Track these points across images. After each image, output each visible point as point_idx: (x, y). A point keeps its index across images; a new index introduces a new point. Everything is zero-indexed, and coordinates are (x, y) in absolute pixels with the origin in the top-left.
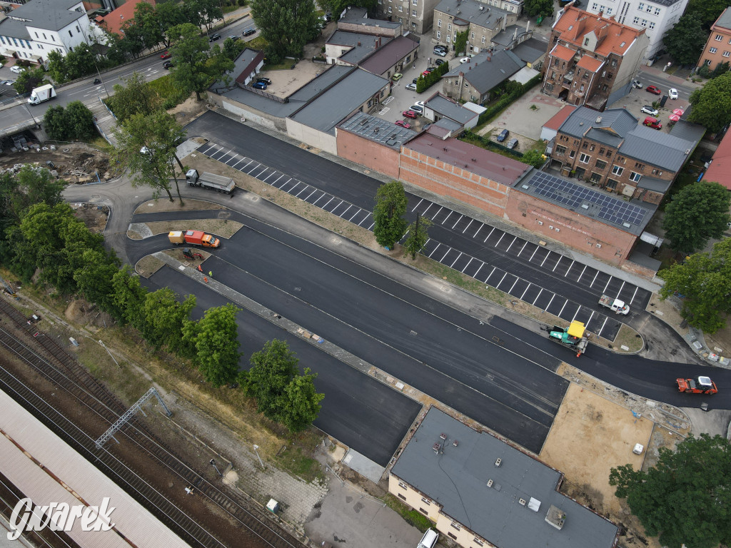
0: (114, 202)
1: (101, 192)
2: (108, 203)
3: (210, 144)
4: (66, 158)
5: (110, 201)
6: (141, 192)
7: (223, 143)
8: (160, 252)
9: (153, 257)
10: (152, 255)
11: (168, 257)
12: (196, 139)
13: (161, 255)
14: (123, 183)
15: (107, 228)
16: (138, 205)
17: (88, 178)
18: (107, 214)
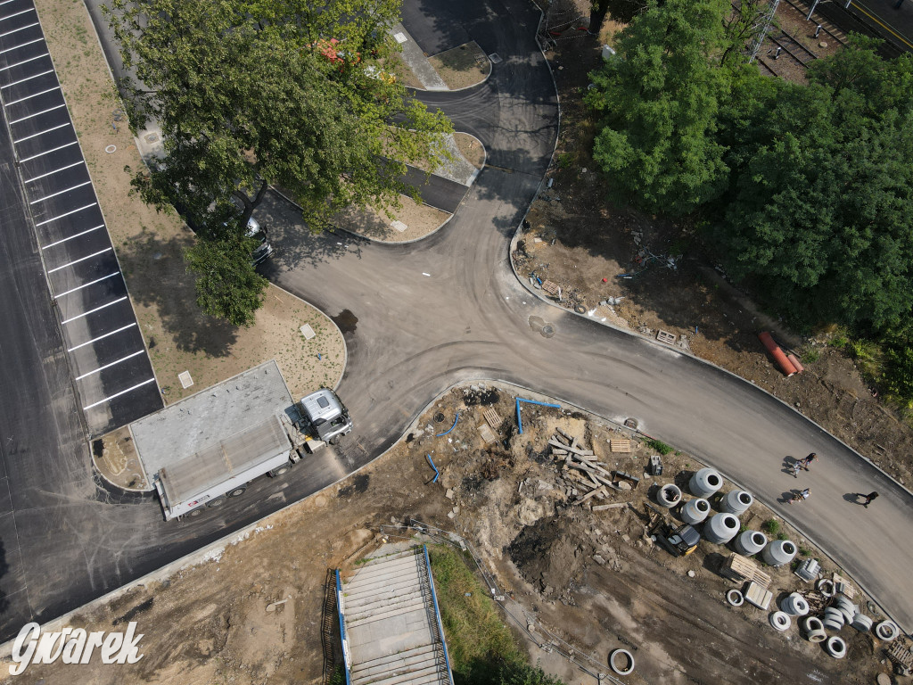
0: (494, 285)
1: (522, 342)
2: (511, 284)
3: (99, 420)
4: (626, 601)
5: (504, 290)
6: (406, 290)
7: (60, 403)
8: (429, 88)
9: (447, 82)
10: (445, 89)
11: (419, 70)
12: (118, 475)
13: (430, 80)
14: (448, 352)
15: (530, 196)
16: (434, 241)
17: (552, 424)
18: (521, 245)
